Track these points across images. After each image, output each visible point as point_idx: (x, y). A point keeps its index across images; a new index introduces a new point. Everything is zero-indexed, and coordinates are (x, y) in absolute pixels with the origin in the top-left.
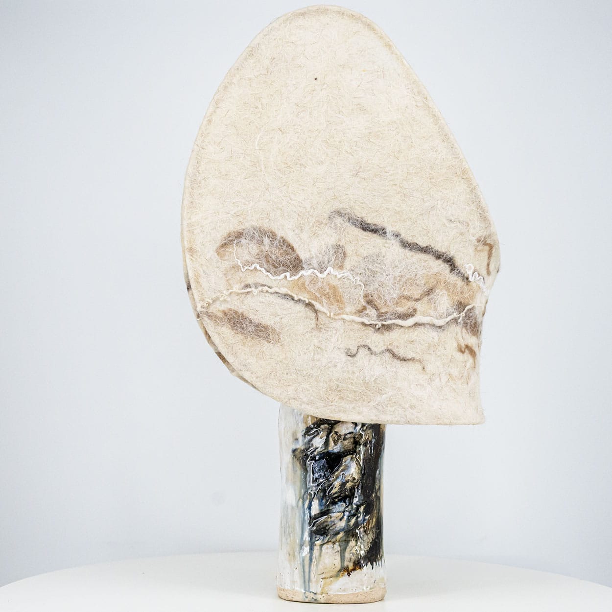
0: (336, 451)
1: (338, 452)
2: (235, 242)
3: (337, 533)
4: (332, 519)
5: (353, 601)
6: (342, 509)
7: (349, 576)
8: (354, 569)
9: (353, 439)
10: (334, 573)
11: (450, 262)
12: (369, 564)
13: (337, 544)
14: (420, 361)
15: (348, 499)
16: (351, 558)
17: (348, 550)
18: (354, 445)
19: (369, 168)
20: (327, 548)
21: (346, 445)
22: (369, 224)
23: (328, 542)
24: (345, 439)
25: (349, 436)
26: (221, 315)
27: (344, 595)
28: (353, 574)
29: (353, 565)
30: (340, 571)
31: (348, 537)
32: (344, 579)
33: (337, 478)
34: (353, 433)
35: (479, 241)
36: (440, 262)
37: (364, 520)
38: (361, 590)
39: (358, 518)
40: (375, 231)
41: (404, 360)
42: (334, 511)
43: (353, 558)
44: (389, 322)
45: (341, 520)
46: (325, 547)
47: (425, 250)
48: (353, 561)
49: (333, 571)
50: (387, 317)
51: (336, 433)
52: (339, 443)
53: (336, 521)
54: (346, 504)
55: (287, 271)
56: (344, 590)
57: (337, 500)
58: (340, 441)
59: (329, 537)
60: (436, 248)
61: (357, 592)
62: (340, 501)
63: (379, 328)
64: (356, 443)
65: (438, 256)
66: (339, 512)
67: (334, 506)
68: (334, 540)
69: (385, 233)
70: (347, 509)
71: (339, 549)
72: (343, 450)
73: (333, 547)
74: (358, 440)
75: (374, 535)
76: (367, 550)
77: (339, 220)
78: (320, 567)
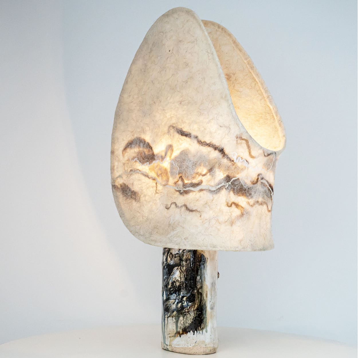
0: (172, 264)
1: (173, 265)
2: (130, 146)
3: (173, 312)
4: (170, 303)
5: (183, 352)
6: (175, 298)
7: (180, 337)
8: (183, 334)
9: (179, 257)
10: (173, 335)
11: (222, 151)
12: (191, 332)
13: (174, 317)
14: (199, 212)
15: (177, 292)
16: (181, 327)
17: (179, 322)
18: (180, 261)
19: (186, 99)
20: (170, 320)
21: (176, 261)
22: (184, 132)
23: (170, 316)
24: (175, 257)
25: (177, 255)
26: (119, 186)
27: (178, 348)
28: (182, 336)
29: (182, 331)
30: (176, 334)
31: (179, 314)
32: (178, 339)
33: (170, 279)
34: (178, 254)
35: (237, 138)
36: (217, 152)
37: (188, 305)
38: (187, 347)
39: (182, 303)
40: (186, 135)
41: (192, 211)
42: (171, 299)
43: (182, 327)
44: (187, 189)
45: (173, 304)
46: (169, 318)
47: (209, 145)
48: (182, 329)
49: (173, 333)
50: (187, 186)
51: (171, 253)
52: (173, 260)
53: (172, 304)
54: (176, 295)
55: (148, 162)
56: (178, 345)
57: (172, 292)
58: (173, 258)
59: (170, 313)
60: (214, 144)
61: (185, 347)
62: (174, 293)
63: (182, 193)
64: (181, 260)
65: (216, 148)
66: (173, 299)
67: (171, 296)
68: (172, 315)
69: (190, 136)
70: (177, 298)
71: (175, 321)
72: (174, 263)
73: (172, 320)
74: (181, 258)
75: (195, 315)
76: (190, 323)
77: (172, 131)
78: (168, 330)
